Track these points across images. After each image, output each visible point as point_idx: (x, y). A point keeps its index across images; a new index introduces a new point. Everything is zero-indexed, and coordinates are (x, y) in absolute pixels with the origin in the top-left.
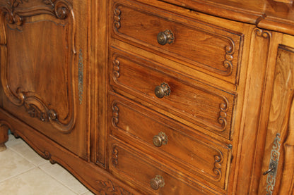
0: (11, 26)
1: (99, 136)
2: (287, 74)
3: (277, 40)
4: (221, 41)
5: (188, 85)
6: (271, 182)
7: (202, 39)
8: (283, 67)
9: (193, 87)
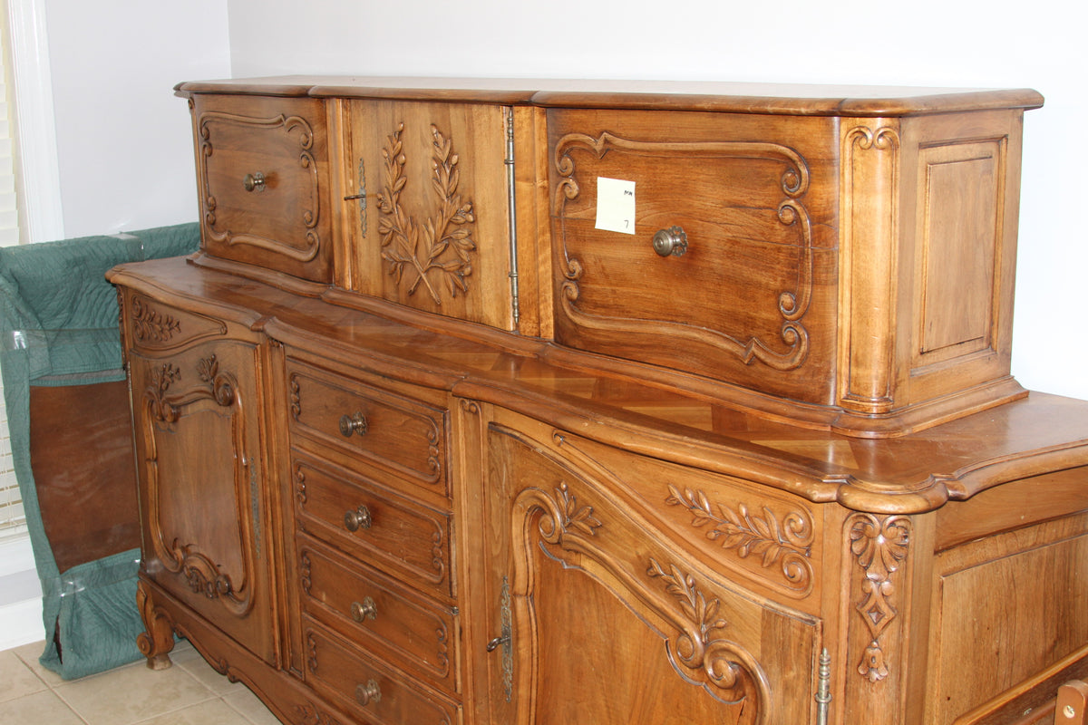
0: (161, 424)
1: (290, 616)
2: (502, 471)
3: (488, 414)
4: (422, 423)
5: (391, 505)
6: (508, 666)
7: (400, 423)
8: (497, 461)
9: (397, 508)
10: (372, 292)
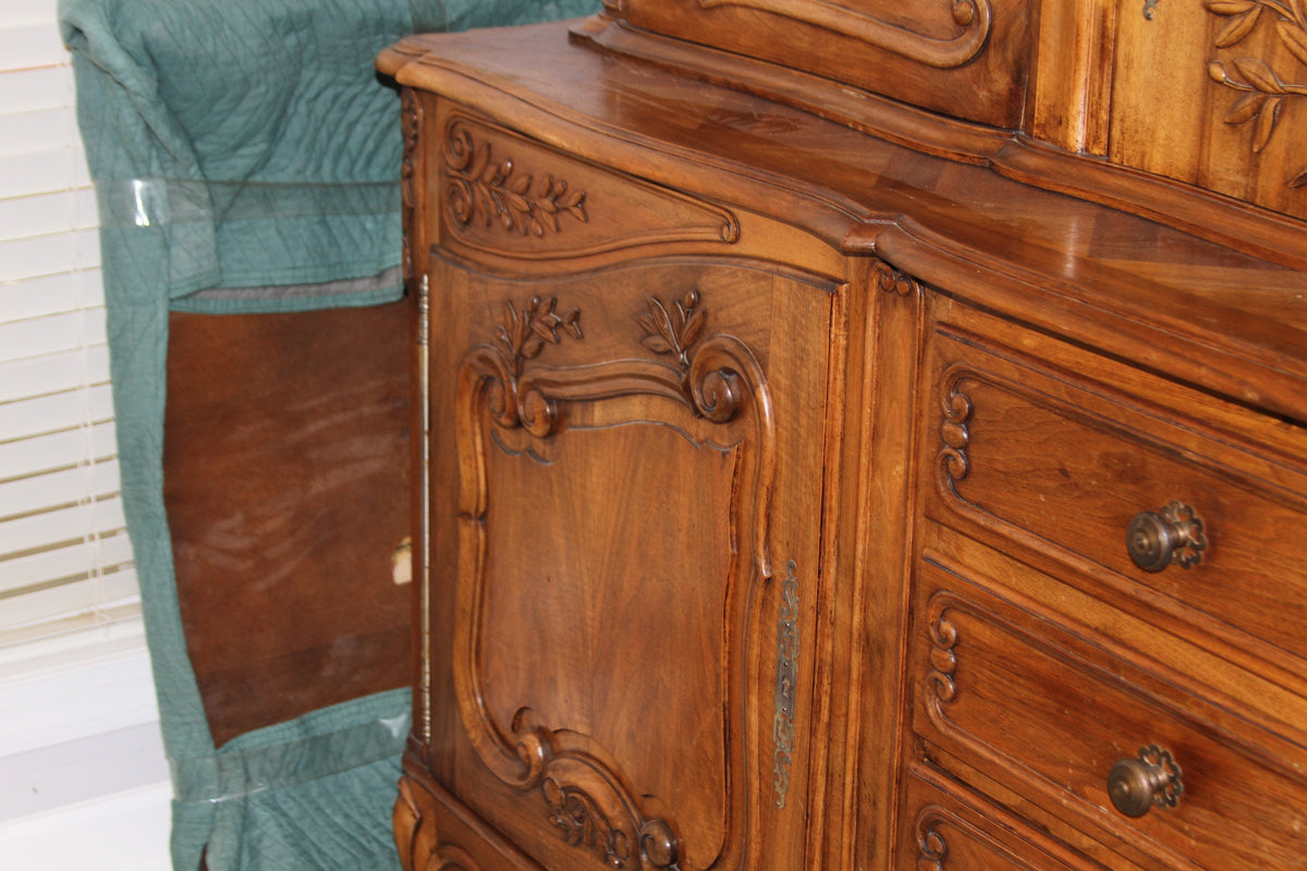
0: (508, 437)
10: (1157, 163)
